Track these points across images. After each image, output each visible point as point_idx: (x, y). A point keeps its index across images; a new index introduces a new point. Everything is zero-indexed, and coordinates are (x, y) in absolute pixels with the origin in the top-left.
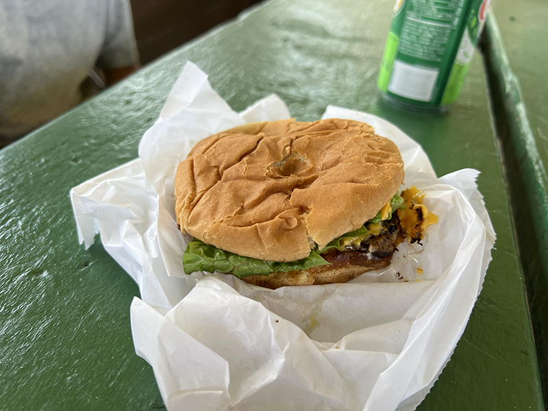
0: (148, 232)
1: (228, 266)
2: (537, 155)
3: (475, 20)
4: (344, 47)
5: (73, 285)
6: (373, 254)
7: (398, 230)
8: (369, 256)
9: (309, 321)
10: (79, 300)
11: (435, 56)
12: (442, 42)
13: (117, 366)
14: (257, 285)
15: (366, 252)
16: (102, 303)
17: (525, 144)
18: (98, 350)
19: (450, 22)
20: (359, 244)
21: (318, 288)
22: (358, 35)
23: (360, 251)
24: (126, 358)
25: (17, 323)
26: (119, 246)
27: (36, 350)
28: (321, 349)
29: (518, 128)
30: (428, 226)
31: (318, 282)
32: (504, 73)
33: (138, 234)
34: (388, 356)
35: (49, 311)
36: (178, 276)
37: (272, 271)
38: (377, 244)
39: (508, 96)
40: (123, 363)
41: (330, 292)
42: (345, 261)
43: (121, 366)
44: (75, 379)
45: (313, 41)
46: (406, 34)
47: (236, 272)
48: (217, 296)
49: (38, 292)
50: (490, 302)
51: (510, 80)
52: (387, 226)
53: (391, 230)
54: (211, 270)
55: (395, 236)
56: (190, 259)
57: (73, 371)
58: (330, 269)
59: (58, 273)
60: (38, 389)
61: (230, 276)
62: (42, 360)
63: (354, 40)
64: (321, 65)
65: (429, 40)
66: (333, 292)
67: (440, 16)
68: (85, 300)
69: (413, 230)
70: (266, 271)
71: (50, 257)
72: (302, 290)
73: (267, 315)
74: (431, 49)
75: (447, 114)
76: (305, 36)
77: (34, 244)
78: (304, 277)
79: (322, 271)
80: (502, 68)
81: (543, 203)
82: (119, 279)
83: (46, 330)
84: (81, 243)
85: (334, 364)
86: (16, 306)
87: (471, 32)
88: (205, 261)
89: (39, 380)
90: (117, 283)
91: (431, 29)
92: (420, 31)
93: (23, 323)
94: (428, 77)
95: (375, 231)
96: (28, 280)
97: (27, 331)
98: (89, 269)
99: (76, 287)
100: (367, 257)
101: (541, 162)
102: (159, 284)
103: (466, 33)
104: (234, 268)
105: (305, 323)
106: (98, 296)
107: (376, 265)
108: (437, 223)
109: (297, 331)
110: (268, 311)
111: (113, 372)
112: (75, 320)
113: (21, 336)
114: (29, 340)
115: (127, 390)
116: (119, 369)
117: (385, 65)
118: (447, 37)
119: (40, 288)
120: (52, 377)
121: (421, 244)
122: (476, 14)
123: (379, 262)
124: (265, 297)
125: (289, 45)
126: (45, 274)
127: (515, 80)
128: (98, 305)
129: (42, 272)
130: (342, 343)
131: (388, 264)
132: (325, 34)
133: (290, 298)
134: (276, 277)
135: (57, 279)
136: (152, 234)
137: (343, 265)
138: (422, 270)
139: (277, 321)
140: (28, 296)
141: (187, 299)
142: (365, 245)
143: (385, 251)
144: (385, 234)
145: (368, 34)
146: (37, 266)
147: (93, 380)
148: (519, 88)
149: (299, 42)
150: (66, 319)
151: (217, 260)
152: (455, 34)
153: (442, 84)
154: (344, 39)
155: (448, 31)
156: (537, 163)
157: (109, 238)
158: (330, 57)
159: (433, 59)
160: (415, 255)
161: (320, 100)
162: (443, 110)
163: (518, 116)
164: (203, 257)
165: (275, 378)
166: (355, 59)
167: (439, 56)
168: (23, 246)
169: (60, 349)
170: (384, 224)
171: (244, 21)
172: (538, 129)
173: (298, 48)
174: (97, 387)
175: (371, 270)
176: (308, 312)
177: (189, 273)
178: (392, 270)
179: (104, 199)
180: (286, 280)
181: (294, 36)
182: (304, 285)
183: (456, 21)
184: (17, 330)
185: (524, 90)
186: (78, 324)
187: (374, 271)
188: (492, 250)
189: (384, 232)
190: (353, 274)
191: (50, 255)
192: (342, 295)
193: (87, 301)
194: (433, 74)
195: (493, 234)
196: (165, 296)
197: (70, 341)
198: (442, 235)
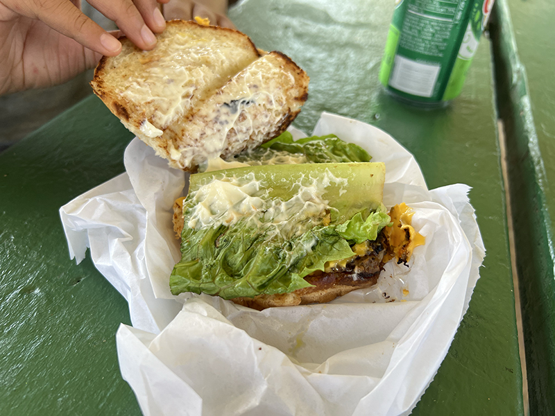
0: (137, 251)
1: (214, 289)
2: (539, 153)
3: (479, 13)
4: (346, 34)
5: (64, 303)
6: (360, 275)
7: (385, 250)
8: (355, 277)
9: (295, 341)
10: (71, 318)
11: (437, 51)
12: (444, 37)
13: (107, 386)
14: (244, 305)
15: (352, 273)
16: (93, 322)
17: (528, 141)
18: (88, 370)
19: (452, 17)
20: (344, 265)
21: (304, 310)
22: (362, 20)
23: (345, 272)
24: (115, 379)
25: (9, 343)
26: (109, 265)
27: (28, 371)
28: (303, 373)
29: (522, 123)
30: (414, 248)
31: (305, 302)
32: (512, 61)
33: (127, 254)
34: (371, 380)
35: (40, 330)
36: (165, 298)
37: (257, 293)
38: (362, 265)
39: (514, 86)
40: (113, 383)
41: (316, 312)
42: (330, 283)
43: (111, 386)
44: (65, 401)
45: (314, 28)
46: (408, 28)
47: (222, 294)
48: (202, 323)
49: (30, 310)
50: (479, 316)
51: (517, 68)
52: (373, 246)
53: (377, 250)
54: (198, 291)
55: (381, 255)
56: (177, 281)
57: (64, 392)
58: (316, 290)
59: (50, 290)
60: (30, 411)
61: (217, 298)
62: (34, 381)
63: (358, 25)
64: (322, 55)
65: (430, 35)
66: (320, 312)
67: (442, 10)
68: (76, 318)
69: (400, 250)
70: (252, 294)
71: (43, 273)
72: (288, 311)
73: (250, 343)
74: (433, 43)
75: (449, 108)
76: (306, 22)
77: (26, 259)
78: (290, 299)
79: (308, 293)
80: (510, 56)
81: (541, 207)
82: (110, 295)
83: (38, 351)
84: (72, 259)
85: (317, 389)
86: (8, 325)
87: (474, 26)
88: (191, 283)
89: (31, 402)
90: (108, 300)
91: (432, 23)
92: (422, 25)
93: (15, 343)
94: (429, 73)
95: (361, 252)
96: (20, 297)
97: (20, 351)
98: (81, 285)
99: (68, 304)
100: (352, 278)
101: (542, 162)
102: (147, 306)
103: (469, 27)
104: (220, 290)
105: (291, 343)
106: (89, 313)
107: (363, 285)
108: (424, 244)
109: (281, 356)
110: (251, 339)
111: (103, 392)
112: (66, 340)
113: (13, 357)
114: (21, 361)
115: (116, 412)
116: (108, 390)
117: (386, 59)
118: (450, 31)
119: (32, 307)
120: (43, 399)
121: (408, 266)
122: (480, 8)
123: (365, 282)
124: (252, 318)
125: (290, 34)
126: (37, 291)
127: (523, 69)
128: (88, 324)
129: (34, 289)
130: (326, 365)
131: (375, 283)
132: (328, 20)
133: (277, 318)
134: (263, 298)
135: (49, 296)
136: (141, 253)
137: (329, 285)
138: (408, 291)
139: (260, 349)
140: (20, 315)
141: (171, 326)
142: (350, 266)
143: (370, 272)
144: (372, 254)
145: (372, 18)
146: (29, 282)
147: (83, 402)
148: (526, 79)
149: (300, 30)
150: (57, 339)
151: (202, 283)
152: (458, 28)
153: (444, 80)
154: (347, 25)
155: (451, 26)
156: (539, 162)
157: (99, 255)
158: (333, 46)
159: (436, 55)
160: (401, 276)
161: (319, 96)
162: (446, 104)
163: (523, 110)
164: (189, 279)
165: (257, 404)
166: (357, 47)
167: (441, 51)
168: (15, 261)
169: (52, 370)
170: (370, 245)
171: (243, 6)
172: (543, 126)
173: (299, 36)
174: (86, 409)
175: (358, 289)
176: (294, 333)
177: (177, 294)
178: (379, 290)
179: (94, 217)
180: (272, 302)
181: (295, 22)
182: (290, 306)
183: (459, 16)
184: (9, 350)
185: (530, 80)
186: (69, 343)
187: (361, 290)
188: (481, 268)
189: (370, 253)
190: (341, 292)
191: (43, 271)
192: (328, 316)
193: (78, 319)
194: (434, 70)
195: (483, 250)
196: (152, 318)
197: (61, 361)
198: (429, 256)
